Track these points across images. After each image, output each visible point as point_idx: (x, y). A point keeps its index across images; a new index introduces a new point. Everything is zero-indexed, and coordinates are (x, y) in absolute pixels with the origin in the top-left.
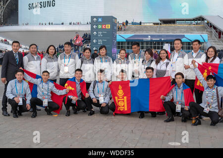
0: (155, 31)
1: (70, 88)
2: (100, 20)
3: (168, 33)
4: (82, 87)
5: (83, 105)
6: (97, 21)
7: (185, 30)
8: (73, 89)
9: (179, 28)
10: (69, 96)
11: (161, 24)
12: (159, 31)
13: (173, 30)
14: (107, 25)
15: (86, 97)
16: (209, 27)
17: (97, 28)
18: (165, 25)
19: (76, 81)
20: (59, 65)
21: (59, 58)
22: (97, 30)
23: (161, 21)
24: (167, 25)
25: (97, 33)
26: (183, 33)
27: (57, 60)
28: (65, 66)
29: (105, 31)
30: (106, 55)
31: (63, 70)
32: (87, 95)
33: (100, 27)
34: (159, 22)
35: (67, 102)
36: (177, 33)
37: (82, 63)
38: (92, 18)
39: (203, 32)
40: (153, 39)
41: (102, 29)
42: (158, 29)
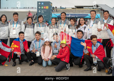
0: (73, 12)
1: (16, 46)
2: (42, 4)
3: (79, 13)
4: (24, 45)
5: (26, 58)
6: (41, 4)
7: (88, 12)
8: (18, 47)
9: (85, 10)
10: (15, 52)
11: (76, 8)
12: (75, 12)
13: (82, 12)
14: (46, 7)
15: (28, 52)
16: (100, 10)
17: (41, 8)
18: (78, 9)
19: (20, 40)
20: (10, 29)
21: (9, 23)
22: (41, 9)
23: (76, 7)
24: (79, 9)
25: (41, 11)
26: (87, 13)
27: (8, 25)
28: (14, 29)
29: (45, 10)
30: (43, 22)
31: (12, 33)
32: (28, 50)
33: (42, 8)
34: (75, 7)
35: (13, 56)
36: (84, 13)
37: (25, 27)
38: (38, 2)
39: (98, 13)
40: (72, 16)
41: (44, 9)
42: (74, 11)
